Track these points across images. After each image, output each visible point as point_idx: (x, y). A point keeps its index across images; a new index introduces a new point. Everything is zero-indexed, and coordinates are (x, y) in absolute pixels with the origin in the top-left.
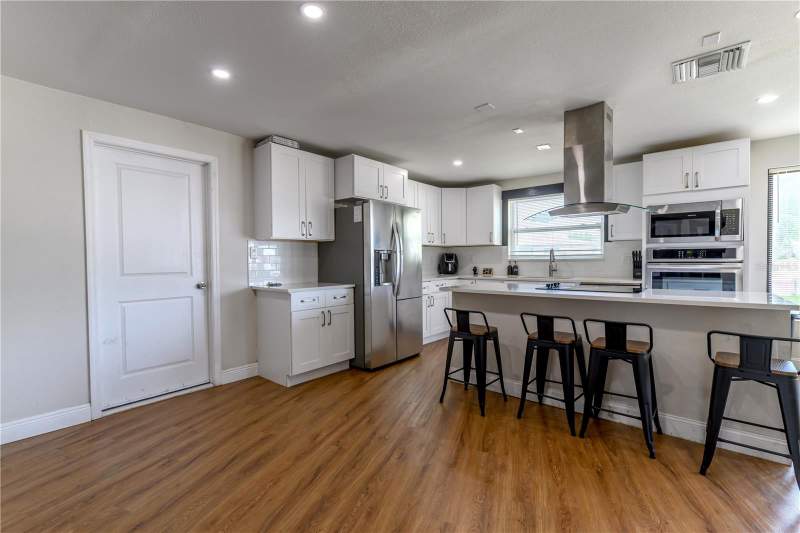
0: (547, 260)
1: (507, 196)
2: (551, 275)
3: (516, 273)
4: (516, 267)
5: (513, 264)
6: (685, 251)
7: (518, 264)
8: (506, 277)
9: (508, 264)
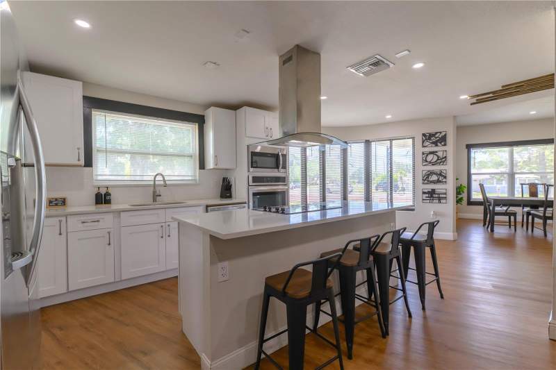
0: (149, 186)
1: (94, 103)
2: (154, 200)
3: (108, 202)
4: (107, 194)
5: (103, 191)
6: (267, 177)
7: (110, 191)
8: (93, 208)
9: (96, 191)
